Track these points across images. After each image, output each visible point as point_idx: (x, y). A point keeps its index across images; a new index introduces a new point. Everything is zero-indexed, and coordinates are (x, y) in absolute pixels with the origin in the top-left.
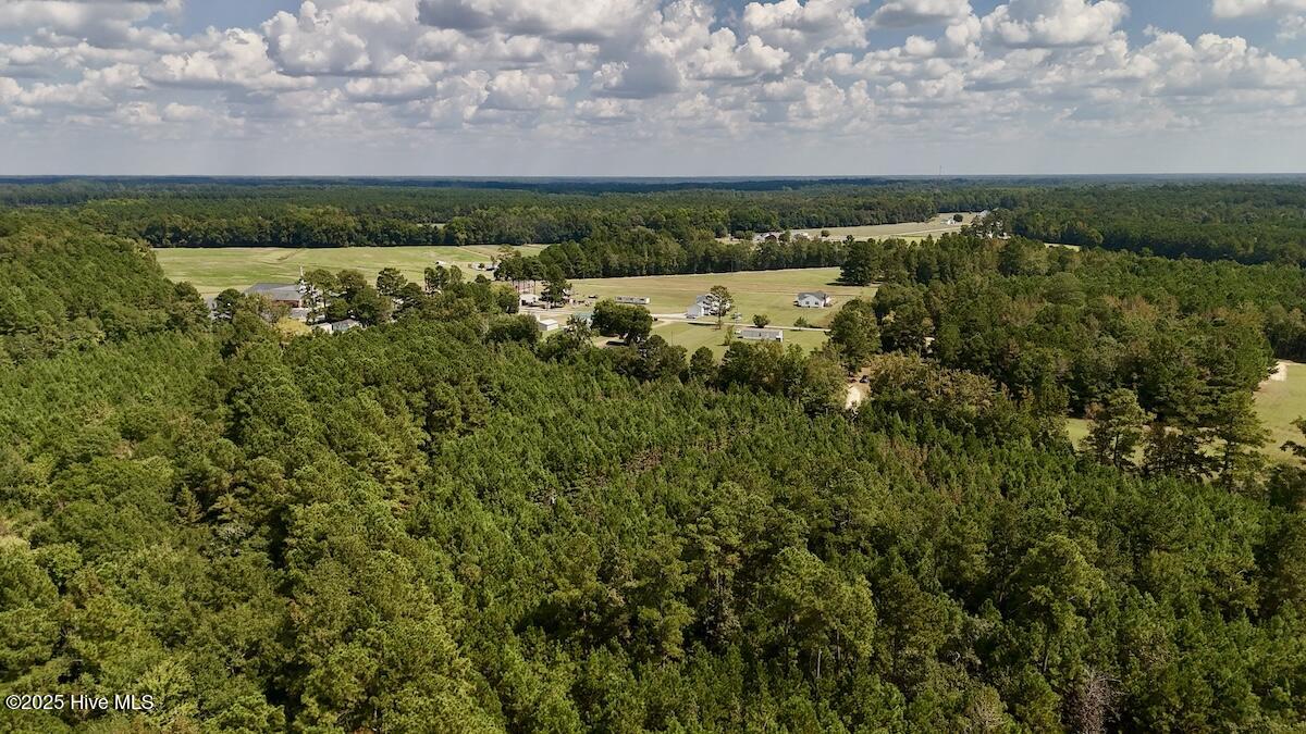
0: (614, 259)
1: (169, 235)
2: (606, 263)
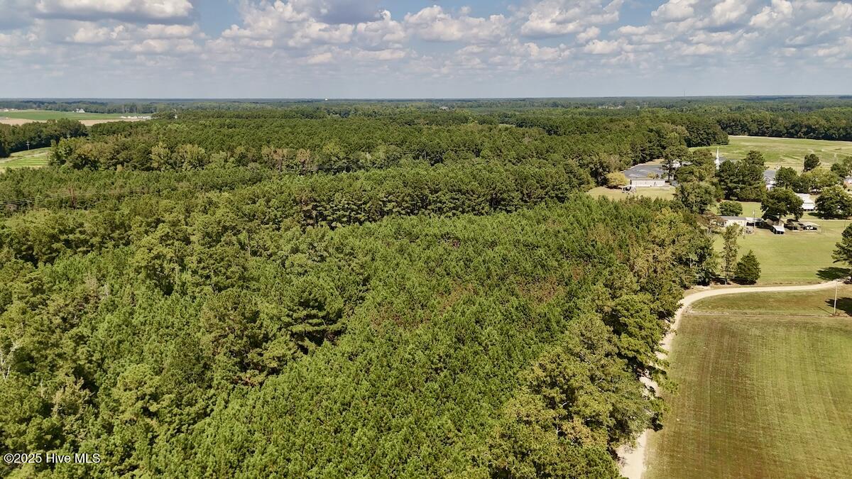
1: (804, 130)
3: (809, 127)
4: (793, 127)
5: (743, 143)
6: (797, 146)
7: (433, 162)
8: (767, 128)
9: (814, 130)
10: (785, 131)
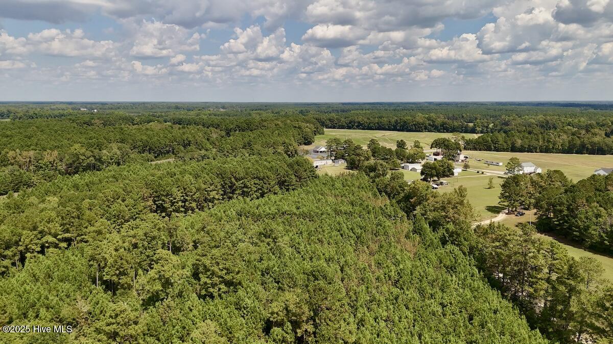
3: (359, 122)
4: (350, 123)
5: (331, 133)
6: (362, 134)
7: (156, 155)
8: (336, 124)
9: (361, 125)
10: (346, 125)
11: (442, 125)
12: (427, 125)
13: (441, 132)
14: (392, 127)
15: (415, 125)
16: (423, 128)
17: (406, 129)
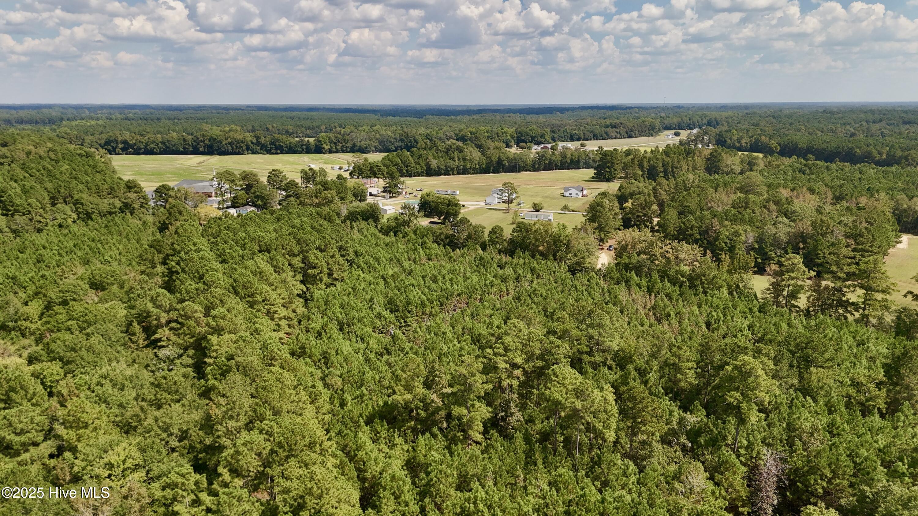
0: (434, 163)
1: (121, 146)
2: (428, 165)
11: (272, 143)
12: (250, 143)
13: (273, 154)
14: (191, 149)
15: (230, 143)
16: (245, 148)
17: (216, 150)
